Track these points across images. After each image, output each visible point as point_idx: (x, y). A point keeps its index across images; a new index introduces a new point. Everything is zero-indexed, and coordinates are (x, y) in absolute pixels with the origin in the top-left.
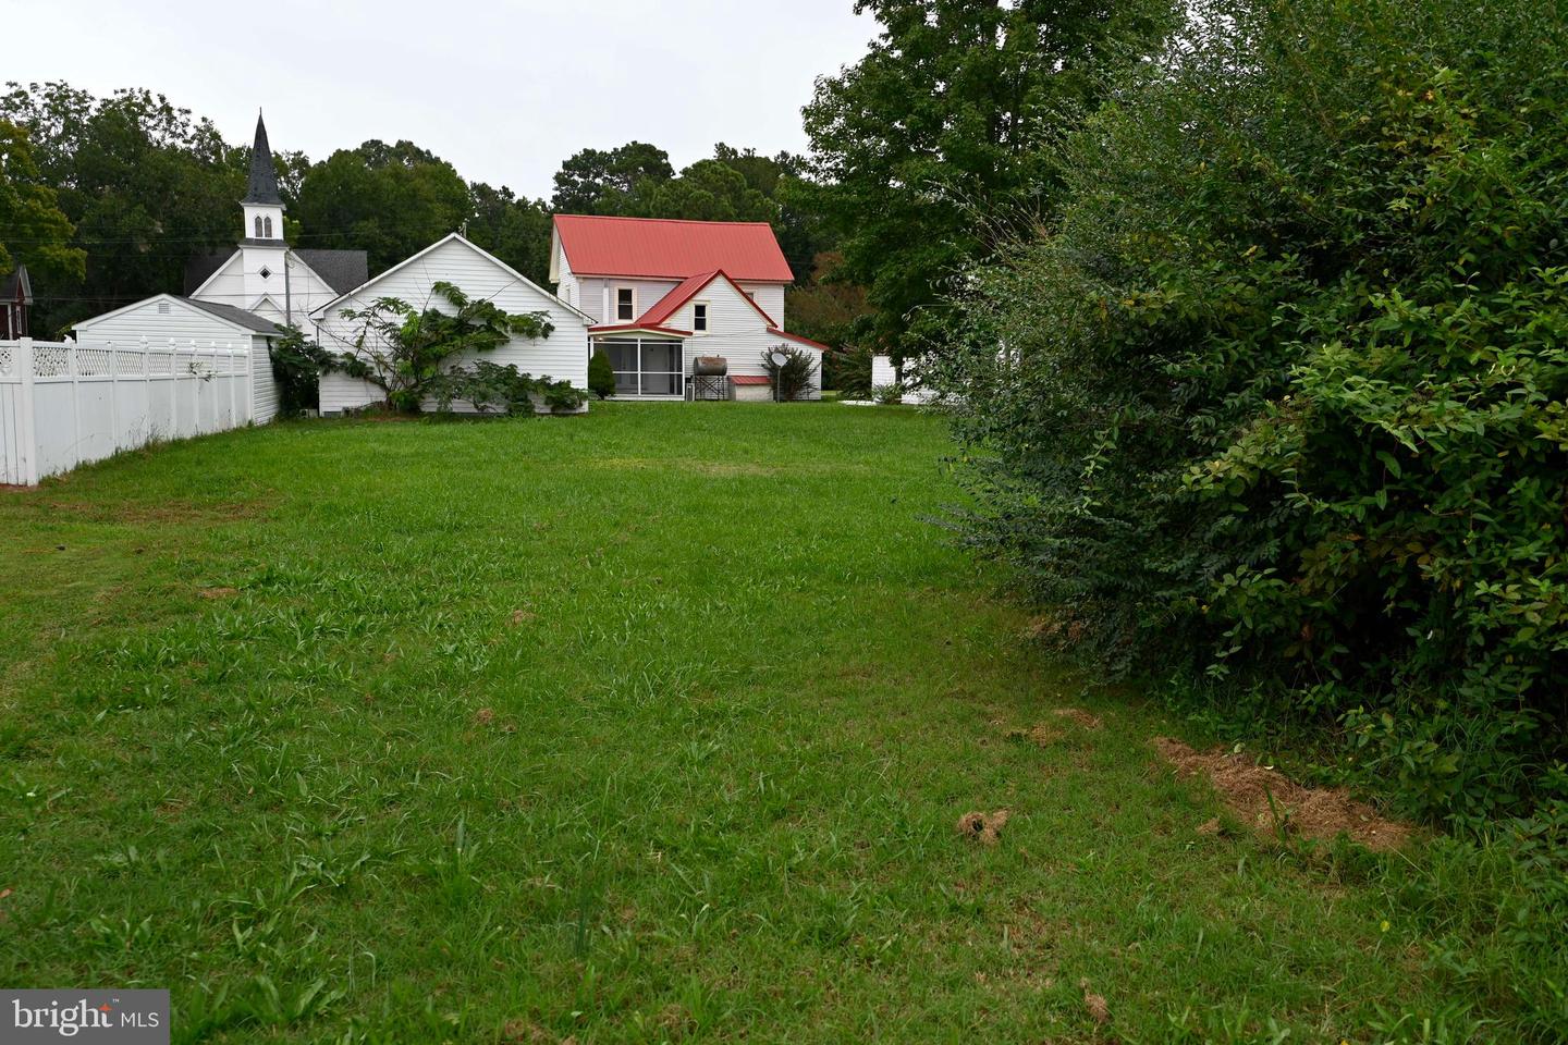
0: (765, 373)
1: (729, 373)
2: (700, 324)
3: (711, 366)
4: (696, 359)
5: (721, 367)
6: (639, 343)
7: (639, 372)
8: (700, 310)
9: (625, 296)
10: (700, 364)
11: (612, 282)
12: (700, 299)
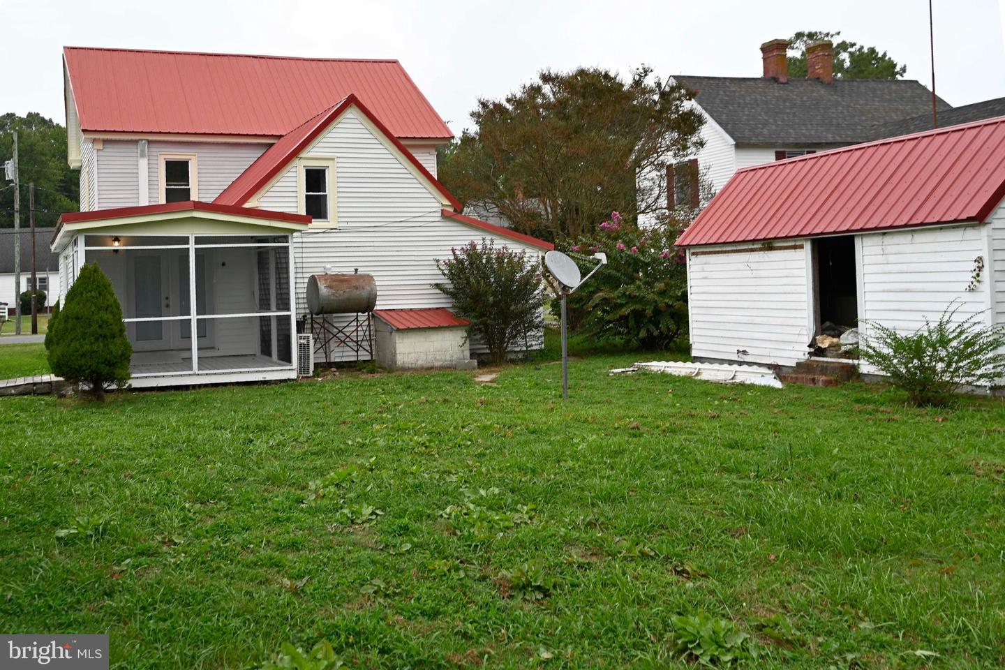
0: (442, 302)
1: (379, 306)
2: (316, 208)
3: (345, 293)
4: (313, 281)
5: (364, 293)
6: (192, 246)
7: (194, 317)
8: (315, 179)
9: (177, 172)
10: (323, 289)
11: (155, 149)
12: (314, 155)
